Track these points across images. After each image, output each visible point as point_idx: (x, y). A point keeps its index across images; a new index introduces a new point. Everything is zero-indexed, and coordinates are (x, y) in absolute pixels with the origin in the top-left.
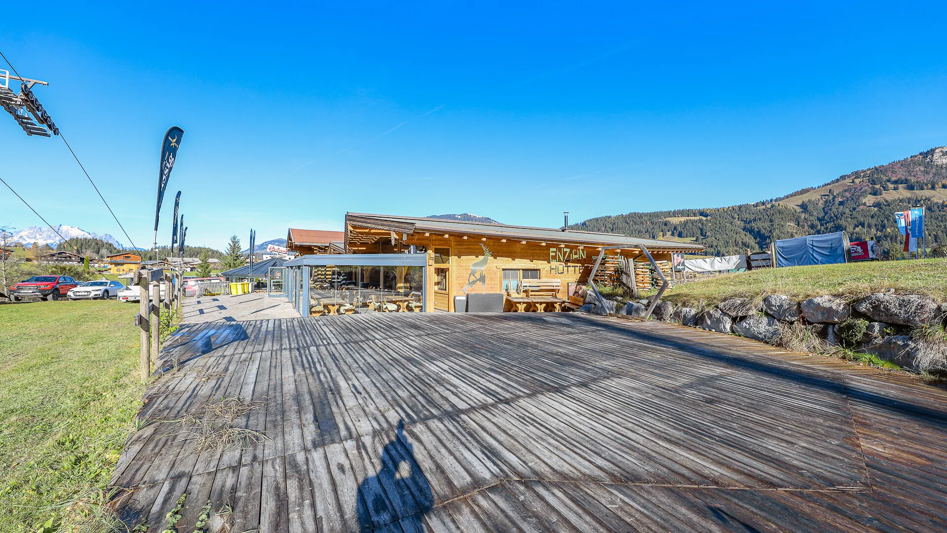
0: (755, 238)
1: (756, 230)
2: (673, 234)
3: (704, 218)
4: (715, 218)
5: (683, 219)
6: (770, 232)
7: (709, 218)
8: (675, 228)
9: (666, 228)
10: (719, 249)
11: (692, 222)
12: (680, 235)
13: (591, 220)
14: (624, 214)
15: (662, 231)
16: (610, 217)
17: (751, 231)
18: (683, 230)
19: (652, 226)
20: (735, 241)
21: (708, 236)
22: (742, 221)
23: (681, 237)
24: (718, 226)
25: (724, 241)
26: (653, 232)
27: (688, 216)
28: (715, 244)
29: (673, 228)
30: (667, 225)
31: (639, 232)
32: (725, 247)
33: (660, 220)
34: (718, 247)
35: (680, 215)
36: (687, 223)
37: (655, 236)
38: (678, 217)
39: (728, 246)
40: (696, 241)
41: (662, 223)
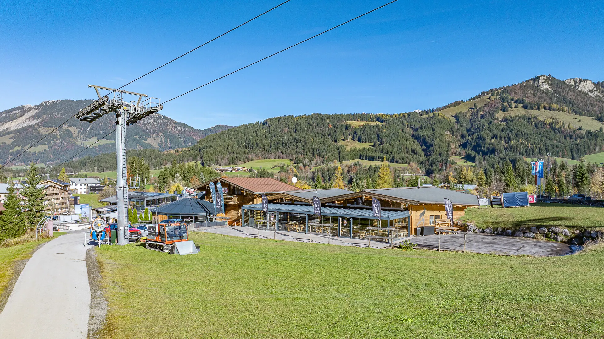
0: (421, 146)
1: (422, 137)
2: (353, 139)
3: (380, 124)
4: (389, 124)
5: (362, 123)
6: (433, 140)
7: (384, 123)
8: (355, 133)
9: (347, 132)
10: (394, 155)
11: (371, 127)
12: (359, 140)
13: (272, 119)
14: (307, 115)
15: (344, 135)
16: (292, 117)
17: (418, 138)
18: (362, 135)
19: (334, 129)
20: (406, 148)
21: (384, 142)
22: (411, 128)
23: (361, 142)
24: (392, 132)
25: (397, 148)
26: (335, 136)
27: (366, 121)
28: (390, 150)
29: (353, 133)
30: (348, 129)
31: (322, 135)
32: (399, 154)
33: (341, 123)
34: (393, 153)
35: (359, 119)
36: (366, 127)
37: (336, 140)
38: (358, 121)
39: (400, 153)
40: (374, 146)
41: (343, 126)
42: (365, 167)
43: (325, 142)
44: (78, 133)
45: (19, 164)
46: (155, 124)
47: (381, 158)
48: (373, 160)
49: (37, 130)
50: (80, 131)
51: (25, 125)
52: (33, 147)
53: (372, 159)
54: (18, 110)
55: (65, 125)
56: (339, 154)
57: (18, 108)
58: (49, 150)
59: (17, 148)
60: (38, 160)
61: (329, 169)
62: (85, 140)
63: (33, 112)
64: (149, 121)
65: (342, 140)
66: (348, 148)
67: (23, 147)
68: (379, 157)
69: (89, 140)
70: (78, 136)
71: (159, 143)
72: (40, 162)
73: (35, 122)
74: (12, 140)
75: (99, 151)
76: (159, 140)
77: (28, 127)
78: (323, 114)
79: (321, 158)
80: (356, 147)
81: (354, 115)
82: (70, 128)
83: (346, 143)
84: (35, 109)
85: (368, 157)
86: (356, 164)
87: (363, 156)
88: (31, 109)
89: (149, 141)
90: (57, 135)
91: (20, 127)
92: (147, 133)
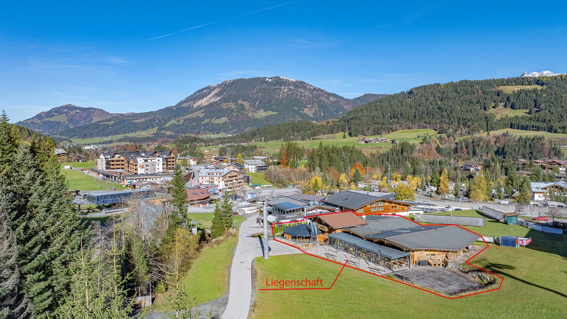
2: (505, 106)
3: (539, 88)
4: (551, 88)
5: (517, 88)
7: (545, 87)
8: (508, 99)
9: (499, 99)
10: (552, 123)
11: (527, 92)
12: (512, 107)
13: (418, 88)
14: (455, 81)
15: (495, 102)
16: (439, 85)
18: (516, 101)
19: (483, 96)
21: (542, 109)
23: (514, 109)
24: (553, 97)
25: (558, 115)
26: (485, 103)
27: (522, 85)
28: (548, 118)
29: (505, 99)
30: (500, 95)
31: (470, 102)
32: (559, 122)
33: (492, 89)
34: (552, 121)
35: (513, 84)
36: (521, 93)
37: (486, 108)
38: (512, 85)
39: (562, 120)
40: (529, 113)
41: (494, 92)
42: (515, 137)
43: (473, 111)
44: (250, 107)
45: (208, 133)
46: (310, 96)
47: (536, 127)
48: (526, 130)
49: (220, 105)
50: (251, 105)
51: (212, 101)
52: (217, 120)
53: (525, 128)
54: (207, 89)
55: (240, 100)
56: (487, 123)
57: (207, 88)
58: (228, 121)
59: (207, 120)
60: (221, 129)
61: (474, 141)
62: (254, 112)
63: (217, 91)
64: (306, 94)
65: (493, 107)
66: (498, 117)
67: (210, 119)
68: (533, 126)
69: (258, 112)
70: (249, 109)
71: (314, 113)
72: (222, 132)
73: (219, 98)
74: (203, 114)
75: (266, 121)
76: (314, 109)
77: (214, 103)
78: (472, 80)
79: (466, 128)
80: (507, 116)
81: (507, 79)
82: (243, 103)
83: (497, 111)
84: (218, 88)
85: (520, 127)
86: (504, 135)
87: (515, 125)
88: (216, 88)
89: (306, 111)
90: (234, 108)
91: (208, 103)
92: (304, 104)
